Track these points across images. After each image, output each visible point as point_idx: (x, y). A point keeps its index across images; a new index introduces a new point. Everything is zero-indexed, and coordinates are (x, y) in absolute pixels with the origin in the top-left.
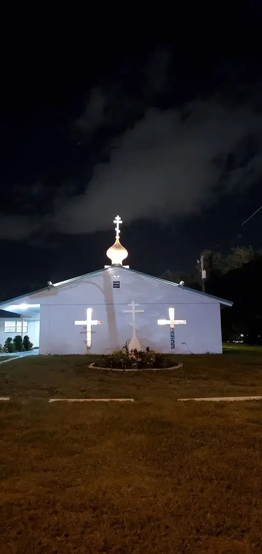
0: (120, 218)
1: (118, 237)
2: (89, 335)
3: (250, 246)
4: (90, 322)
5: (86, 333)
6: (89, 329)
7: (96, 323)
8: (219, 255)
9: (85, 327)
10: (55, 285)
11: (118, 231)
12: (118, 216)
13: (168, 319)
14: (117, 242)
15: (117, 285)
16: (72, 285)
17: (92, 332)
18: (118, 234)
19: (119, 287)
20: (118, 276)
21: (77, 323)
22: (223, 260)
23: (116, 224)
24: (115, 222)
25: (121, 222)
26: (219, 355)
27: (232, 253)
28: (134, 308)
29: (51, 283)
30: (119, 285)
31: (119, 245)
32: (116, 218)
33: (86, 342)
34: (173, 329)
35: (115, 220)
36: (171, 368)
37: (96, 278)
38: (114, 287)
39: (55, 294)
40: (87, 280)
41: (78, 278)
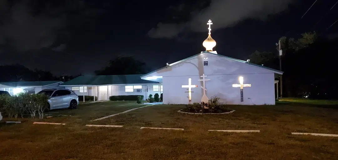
0: (211, 21)
1: (210, 34)
2: (190, 94)
3: (314, 32)
4: (190, 86)
5: (188, 92)
6: (190, 90)
7: (194, 86)
8: (293, 39)
9: (188, 89)
10: (170, 65)
11: (210, 29)
12: (210, 20)
13: (239, 83)
14: (210, 36)
15: (206, 63)
16: (179, 65)
17: (192, 92)
18: (210, 31)
19: (207, 65)
20: (207, 58)
21: (183, 86)
22: (295, 42)
23: (208, 25)
24: (208, 24)
25: (212, 23)
26: (273, 105)
27: (302, 37)
28: (204, 78)
29: (168, 64)
30: (208, 63)
31: (211, 39)
32: (209, 21)
33: (188, 97)
34: (242, 90)
35: (208, 23)
36: (223, 113)
37: (194, 60)
38: (204, 65)
39: (170, 70)
40: (188, 61)
41: (183, 60)
